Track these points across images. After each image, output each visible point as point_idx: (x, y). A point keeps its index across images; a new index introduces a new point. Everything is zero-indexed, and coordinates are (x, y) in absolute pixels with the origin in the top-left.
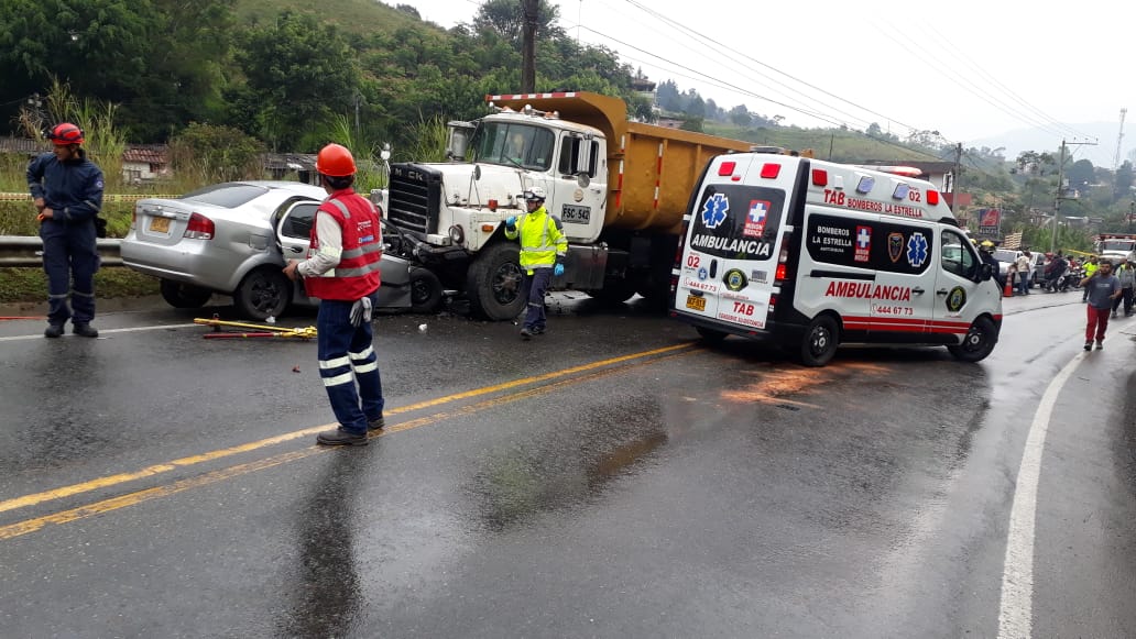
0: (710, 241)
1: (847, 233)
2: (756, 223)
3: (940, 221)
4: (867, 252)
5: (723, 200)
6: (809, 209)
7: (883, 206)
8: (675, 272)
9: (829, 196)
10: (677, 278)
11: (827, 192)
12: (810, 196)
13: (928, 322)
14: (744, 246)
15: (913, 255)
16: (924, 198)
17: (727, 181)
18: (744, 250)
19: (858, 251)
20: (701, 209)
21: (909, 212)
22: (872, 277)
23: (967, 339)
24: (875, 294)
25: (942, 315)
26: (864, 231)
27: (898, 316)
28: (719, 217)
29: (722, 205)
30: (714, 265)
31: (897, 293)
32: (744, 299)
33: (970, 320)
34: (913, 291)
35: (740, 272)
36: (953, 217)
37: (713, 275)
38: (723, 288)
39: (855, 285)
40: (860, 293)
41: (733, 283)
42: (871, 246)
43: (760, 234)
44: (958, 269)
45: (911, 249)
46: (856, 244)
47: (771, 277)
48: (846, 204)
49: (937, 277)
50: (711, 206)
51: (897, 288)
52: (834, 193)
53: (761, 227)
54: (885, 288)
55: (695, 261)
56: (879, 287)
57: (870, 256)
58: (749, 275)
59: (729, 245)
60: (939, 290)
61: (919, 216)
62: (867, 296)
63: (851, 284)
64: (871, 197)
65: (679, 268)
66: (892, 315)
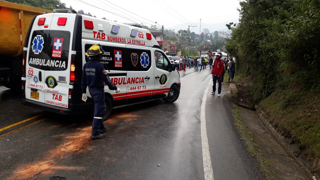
0: (37, 61)
1: (109, 54)
2: (57, 50)
3: (153, 47)
4: (121, 63)
5: (41, 38)
6: (84, 42)
7: (126, 40)
8: (23, 79)
9: (96, 35)
10: (24, 82)
11: (95, 33)
12: (83, 35)
13: (153, 90)
14: (53, 63)
15: (143, 62)
16: (145, 36)
17: (42, 28)
18: (53, 66)
19: (116, 63)
20: (32, 44)
21: (139, 43)
22: (125, 74)
23: (169, 94)
24: (128, 82)
25: (158, 86)
26: (118, 52)
27: (140, 90)
28: (40, 47)
29: (41, 41)
30: (40, 74)
31: (138, 80)
32: (57, 92)
33: (169, 87)
34: (145, 78)
35: (53, 78)
36: (159, 45)
37: (40, 80)
38: (45, 87)
39: (117, 79)
40: (120, 82)
41: (50, 84)
42: (122, 59)
43: (60, 56)
44: (163, 67)
45: (142, 60)
46: (115, 59)
47: (68, 80)
48: (106, 39)
49: (154, 71)
50: (36, 42)
51: (138, 78)
52: (99, 33)
53: (60, 52)
54: (132, 78)
55: (31, 73)
56: (129, 79)
57: (123, 64)
58: (57, 79)
59: (46, 63)
60: (156, 76)
61: (144, 45)
62: (124, 83)
63: (115, 79)
64: (120, 35)
65: (25, 76)
66: (137, 90)
